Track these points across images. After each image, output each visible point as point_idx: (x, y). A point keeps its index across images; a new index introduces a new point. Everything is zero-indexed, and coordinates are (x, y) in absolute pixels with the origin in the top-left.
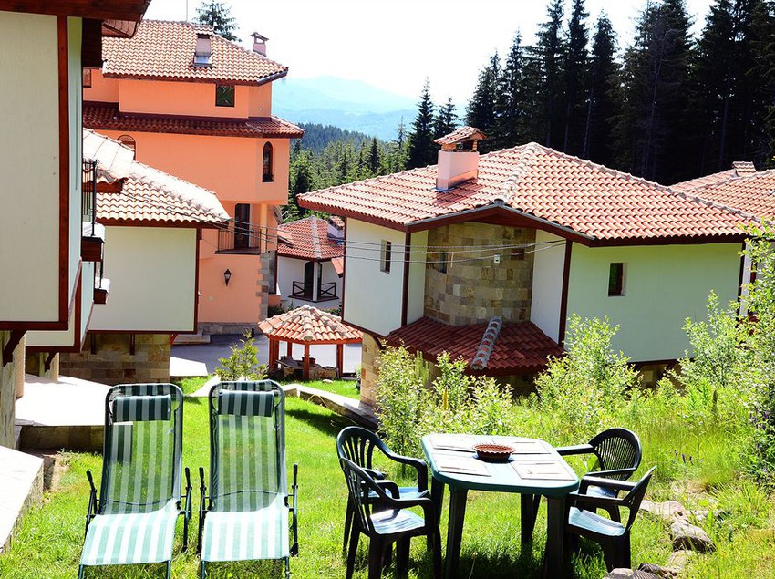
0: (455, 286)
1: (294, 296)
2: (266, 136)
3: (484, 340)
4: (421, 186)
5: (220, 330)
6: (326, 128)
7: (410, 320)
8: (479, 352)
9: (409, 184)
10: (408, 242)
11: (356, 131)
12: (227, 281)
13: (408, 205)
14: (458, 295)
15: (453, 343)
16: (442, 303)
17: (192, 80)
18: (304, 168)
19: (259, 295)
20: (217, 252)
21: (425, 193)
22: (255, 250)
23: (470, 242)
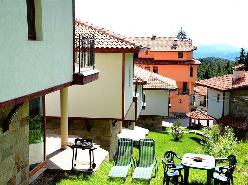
0: (237, 106)
1: (201, 105)
2: (191, 65)
3: (245, 122)
4: (228, 80)
5: (179, 114)
6: (216, 58)
7: (225, 115)
8: (243, 125)
9: (225, 79)
10: (224, 95)
11: (224, 58)
12: (180, 102)
13: (224, 85)
14: (238, 109)
15: (236, 122)
16: (234, 111)
17: (172, 51)
18: (207, 70)
19: (189, 106)
20: (178, 95)
21: (229, 82)
22: (188, 94)
23: (242, 95)
